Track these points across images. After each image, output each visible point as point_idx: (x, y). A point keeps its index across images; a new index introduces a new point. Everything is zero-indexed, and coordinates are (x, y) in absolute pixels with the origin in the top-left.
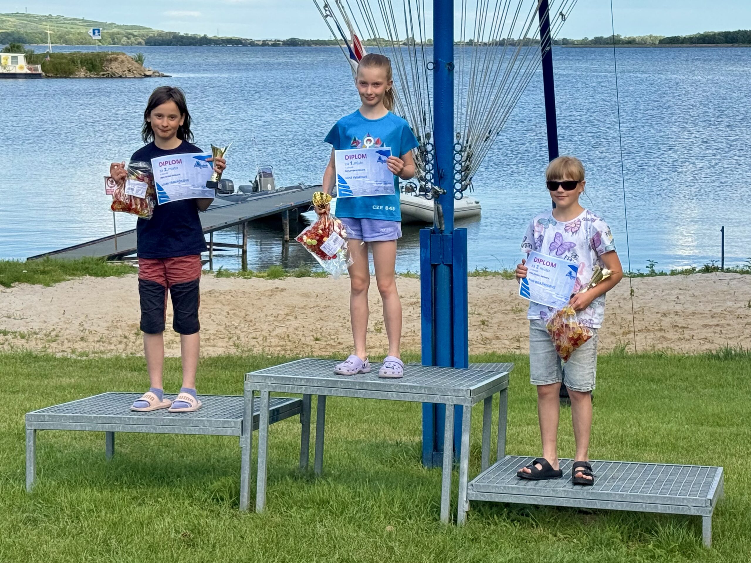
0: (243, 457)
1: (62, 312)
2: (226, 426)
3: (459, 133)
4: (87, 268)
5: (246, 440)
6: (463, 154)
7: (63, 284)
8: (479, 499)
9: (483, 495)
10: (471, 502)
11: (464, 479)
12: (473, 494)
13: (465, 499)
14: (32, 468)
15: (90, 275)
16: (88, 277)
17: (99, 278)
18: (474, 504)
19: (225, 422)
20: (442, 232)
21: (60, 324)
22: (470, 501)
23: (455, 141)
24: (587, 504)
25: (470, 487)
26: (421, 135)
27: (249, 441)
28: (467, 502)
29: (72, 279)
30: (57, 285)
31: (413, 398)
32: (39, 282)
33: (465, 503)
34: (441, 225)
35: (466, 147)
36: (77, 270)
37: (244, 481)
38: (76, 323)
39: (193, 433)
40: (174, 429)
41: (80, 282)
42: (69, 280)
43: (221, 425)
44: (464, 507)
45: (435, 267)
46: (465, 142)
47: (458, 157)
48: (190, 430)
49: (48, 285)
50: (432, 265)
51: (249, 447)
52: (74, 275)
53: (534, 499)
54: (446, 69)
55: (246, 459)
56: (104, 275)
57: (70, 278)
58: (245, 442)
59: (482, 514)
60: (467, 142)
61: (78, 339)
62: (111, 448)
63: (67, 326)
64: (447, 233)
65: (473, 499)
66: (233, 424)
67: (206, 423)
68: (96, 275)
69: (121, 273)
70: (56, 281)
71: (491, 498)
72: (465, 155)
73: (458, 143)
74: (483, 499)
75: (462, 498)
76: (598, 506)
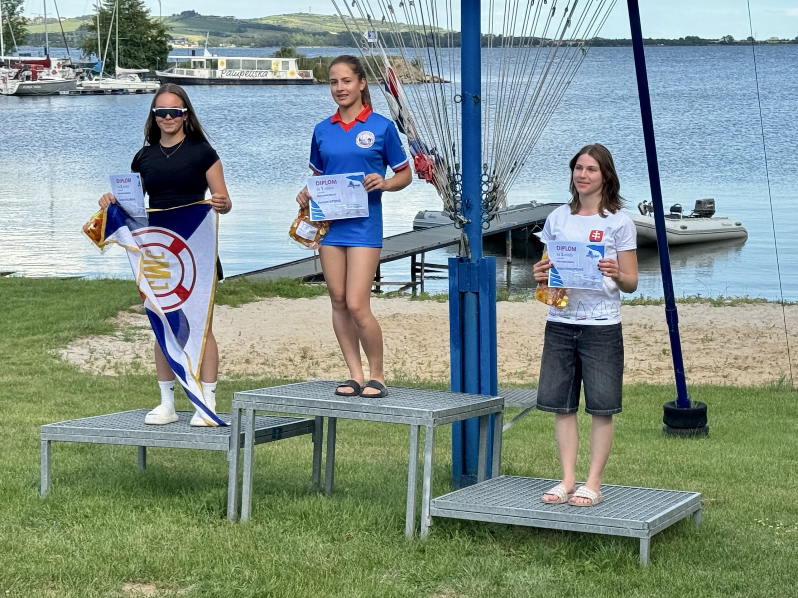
0: (230, 470)
1: (238, 333)
2: (216, 441)
3: (485, 164)
4: (279, 289)
5: (233, 455)
6: (490, 184)
7: (251, 305)
8: (439, 515)
9: (443, 512)
10: (434, 518)
11: (427, 496)
12: (434, 510)
13: (427, 515)
14: (46, 476)
15: (281, 296)
16: (279, 298)
17: (290, 300)
18: (437, 520)
19: (214, 437)
20: (469, 260)
21: (233, 345)
22: (432, 517)
23: (483, 172)
24: (536, 523)
25: (432, 504)
26: (451, 165)
27: (235, 455)
28: (429, 517)
29: (262, 300)
30: (245, 306)
31: (382, 418)
32: (226, 303)
33: (427, 519)
34: (467, 254)
35: (492, 178)
36: (269, 291)
37: (231, 493)
38: (248, 345)
39: (187, 447)
40: (169, 443)
41: (269, 303)
42: (258, 301)
43: (211, 441)
44: (426, 522)
45: (463, 294)
46: (492, 172)
47: (485, 188)
48: (184, 444)
49: (234, 306)
50: (460, 292)
51: (235, 462)
52: (265, 296)
53: (489, 517)
54: (472, 102)
55: (233, 472)
56: (295, 296)
57: (259, 298)
58: (232, 457)
59: (445, 530)
60: (494, 173)
61: (244, 361)
62: (142, 461)
63: (239, 348)
64: (474, 262)
65: (435, 515)
66: (221, 440)
67: (198, 438)
68: (288, 296)
69: (314, 294)
70: (244, 302)
71: (451, 514)
72: (491, 185)
73: (485, 174)
74: (443, 515)
75: (425, 514)
76: (546, 525)
